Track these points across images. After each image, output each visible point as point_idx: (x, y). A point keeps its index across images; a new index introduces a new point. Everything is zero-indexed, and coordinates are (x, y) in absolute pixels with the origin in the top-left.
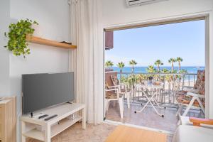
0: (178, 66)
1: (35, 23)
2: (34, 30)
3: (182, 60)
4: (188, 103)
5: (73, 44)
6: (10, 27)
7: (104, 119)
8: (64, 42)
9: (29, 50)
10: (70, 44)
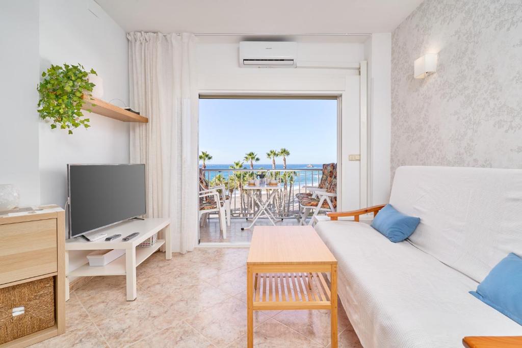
0: (282, 163)
1: (93, 72)
2: (93, 85)
3: (288, 154)
4: (316, 205)
5: (142, 114)
6: (44, 74)
7: (199, 242)
8: (129, 110)
9: (88, 120)
10: (138, 113)
